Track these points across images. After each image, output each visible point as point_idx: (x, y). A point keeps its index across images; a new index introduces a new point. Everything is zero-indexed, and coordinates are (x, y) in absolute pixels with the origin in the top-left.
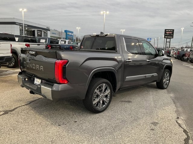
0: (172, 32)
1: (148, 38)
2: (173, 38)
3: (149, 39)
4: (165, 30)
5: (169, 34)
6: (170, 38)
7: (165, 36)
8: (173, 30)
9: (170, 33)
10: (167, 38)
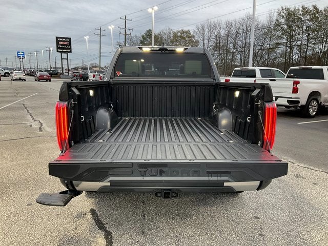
0: (67, 41)
1: (18, 52)
2: (71, 52)
3: (21, 53)
4: (57, 38)
5: (64, 45)
6: (67, 53)
7: (58, 48)
8: (70, 39)
9: (66, 43)
10: (62, 52)
